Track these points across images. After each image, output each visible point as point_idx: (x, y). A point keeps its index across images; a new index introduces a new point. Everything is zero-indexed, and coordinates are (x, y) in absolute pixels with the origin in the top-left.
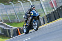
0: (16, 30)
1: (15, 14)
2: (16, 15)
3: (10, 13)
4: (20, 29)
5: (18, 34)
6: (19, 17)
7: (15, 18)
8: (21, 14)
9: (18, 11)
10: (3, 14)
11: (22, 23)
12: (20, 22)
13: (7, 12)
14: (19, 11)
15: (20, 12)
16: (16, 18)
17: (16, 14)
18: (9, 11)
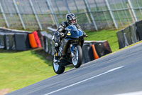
0: (89, 48)
1: (85, 11)
2: (88, 13)
3: (75, 8)
4: (96, 45)
5: (93, 58)
6: (94, 17)
7: (85, 20)
8: (100, 10)
9: (92, 4)
10: (59, 11)
11: (101, 32)
12: (97, 29)
13: (67, 6)
14: (96, 3)
15: (98, 5)
16: (89, 20)
17: (90, 11)
18: (73, 4)
